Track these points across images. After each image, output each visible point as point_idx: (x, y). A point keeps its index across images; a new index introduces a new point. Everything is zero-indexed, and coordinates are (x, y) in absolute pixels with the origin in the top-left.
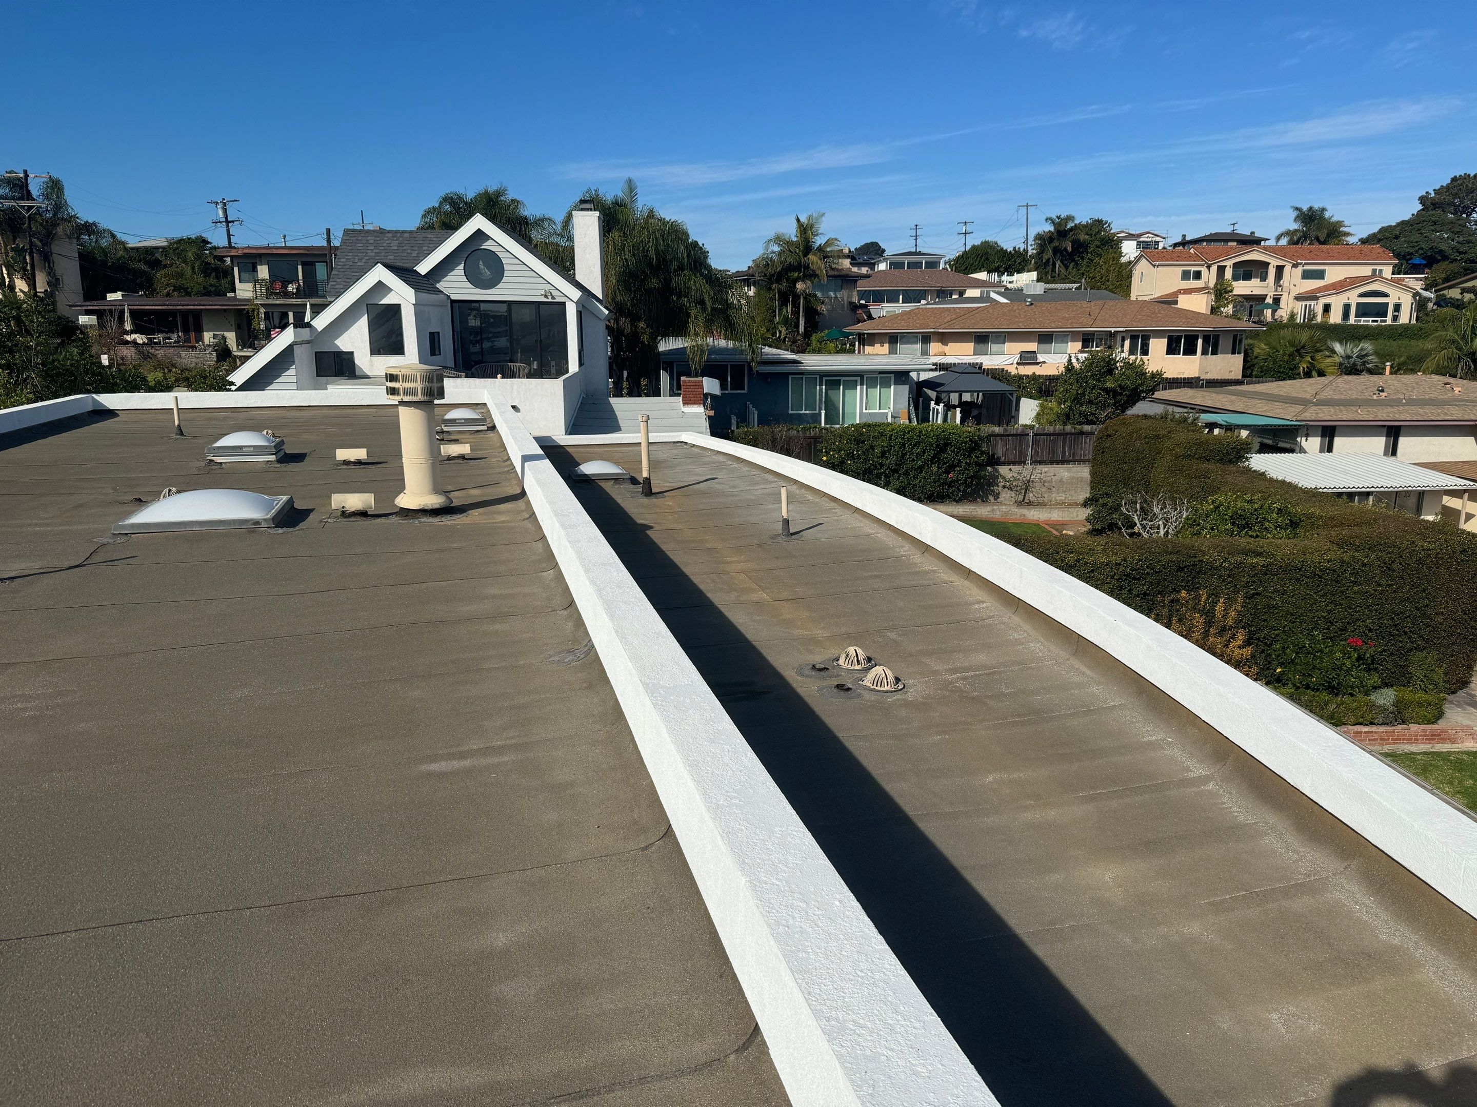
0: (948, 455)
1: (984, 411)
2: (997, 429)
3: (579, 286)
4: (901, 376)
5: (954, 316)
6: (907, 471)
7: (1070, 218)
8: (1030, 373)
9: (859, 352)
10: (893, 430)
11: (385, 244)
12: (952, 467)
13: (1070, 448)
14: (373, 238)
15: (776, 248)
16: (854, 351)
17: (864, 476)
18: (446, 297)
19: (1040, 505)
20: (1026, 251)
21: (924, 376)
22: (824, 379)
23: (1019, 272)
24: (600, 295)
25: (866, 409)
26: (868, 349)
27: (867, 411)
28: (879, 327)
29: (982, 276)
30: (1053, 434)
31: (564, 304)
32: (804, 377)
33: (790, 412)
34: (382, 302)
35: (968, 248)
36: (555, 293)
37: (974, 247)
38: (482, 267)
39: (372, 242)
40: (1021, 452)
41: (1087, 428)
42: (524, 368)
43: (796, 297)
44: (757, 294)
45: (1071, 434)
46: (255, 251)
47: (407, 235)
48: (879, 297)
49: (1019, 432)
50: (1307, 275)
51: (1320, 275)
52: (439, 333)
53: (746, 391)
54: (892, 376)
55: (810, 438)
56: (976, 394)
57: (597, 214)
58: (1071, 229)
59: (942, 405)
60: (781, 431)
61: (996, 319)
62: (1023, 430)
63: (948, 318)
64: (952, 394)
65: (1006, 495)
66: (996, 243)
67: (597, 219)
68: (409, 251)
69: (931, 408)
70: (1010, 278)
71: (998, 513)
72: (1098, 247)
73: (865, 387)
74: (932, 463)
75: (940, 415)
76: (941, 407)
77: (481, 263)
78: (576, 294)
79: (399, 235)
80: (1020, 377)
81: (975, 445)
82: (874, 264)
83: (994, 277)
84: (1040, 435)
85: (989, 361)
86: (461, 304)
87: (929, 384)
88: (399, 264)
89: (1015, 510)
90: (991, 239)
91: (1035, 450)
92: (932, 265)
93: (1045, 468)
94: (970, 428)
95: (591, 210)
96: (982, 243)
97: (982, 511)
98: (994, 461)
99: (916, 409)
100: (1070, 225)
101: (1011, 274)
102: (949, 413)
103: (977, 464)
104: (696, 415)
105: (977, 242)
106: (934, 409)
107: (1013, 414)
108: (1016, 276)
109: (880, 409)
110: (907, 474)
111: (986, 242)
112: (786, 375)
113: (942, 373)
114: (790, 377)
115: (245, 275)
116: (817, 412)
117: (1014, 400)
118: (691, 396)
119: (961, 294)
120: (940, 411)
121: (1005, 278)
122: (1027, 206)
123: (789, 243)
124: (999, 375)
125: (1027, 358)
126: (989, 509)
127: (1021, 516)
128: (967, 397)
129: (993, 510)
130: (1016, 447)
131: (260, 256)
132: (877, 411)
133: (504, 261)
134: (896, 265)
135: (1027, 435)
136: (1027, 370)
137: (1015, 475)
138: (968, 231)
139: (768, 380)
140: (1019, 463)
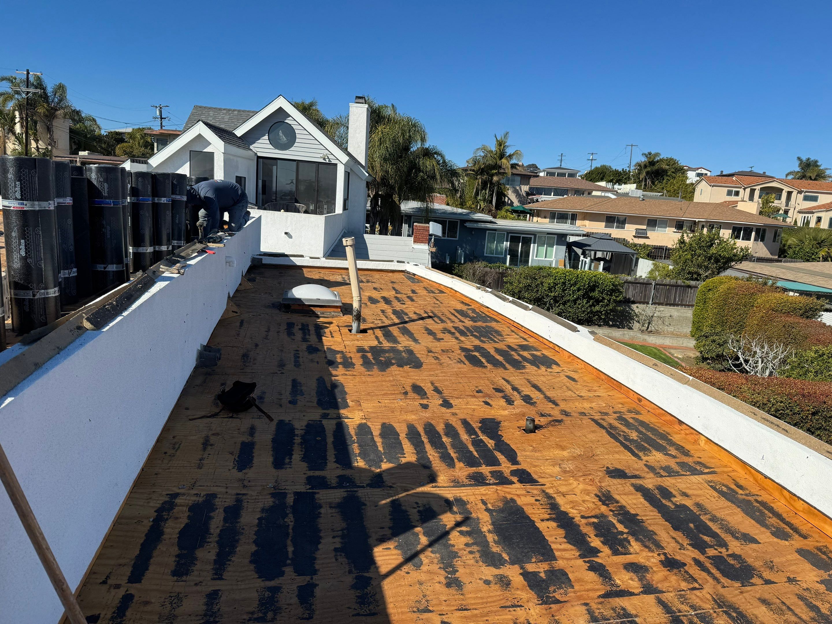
0: (596, 294)
1: (612, 265)
2: (627, 278)
3: (349, 154)
4: (561, 238)
5: (593, 203)
6: (565, 302)
7: (657, 154)
8: (642, 243)
9: (529, 220)
10: (557, 273)
12: (598, 301)
13: (679, 296)
14: (213, 113)
15: (482, 154)
16: (526, 220)
17: (535, 303)
18: (254, 154)
19: (657, 333)
20: (630, 172)
21: (572, 239)
22: (510, 235)
23: (625, 183)
24: (363, 163)
26: (535, 219)
27: (537, 258)
28: (545, 206)
29: (603, 184)
30: (669, 285)
31: (336, 165)
32: (497, 232)
33: (485, 255)
35: (593, 168)
36: (331, 157)
37: (596, 168)
38: (281, 134)
39: (212, 115)
40: (645, 295)
41: (693, 283)
42: (305, 207)
43: (491, 183)
44: (468, 181)
45: (681, 286)
46: (166, 132)
48: (540, 191)
49: (645, 281)
50: (806, 198)
51: (815, 199)
52: (245, 178)
53: (457, 239)
54: (556, 236)
55: (500, 273)
56: (605, 253)
57: (366, 106)
58: (658, 162)
59: (589, 258)
60: (480, 266)
61: (621, 207)
62: (648, 280)
63: (589, 204)
64: (598, 252)
65: (636, 326)
66: (610, 167)
67: (366, 109)
69: (581, 260)
70: (620, 187)
71: (627, 336)
72: (673, 172)
74: (584, 298)
75: (586, 265)
76: (588, 260)
80: (635, 245)
81: (615, 290)
83: (610, 186)
84: (660, 285)
85: (615, 232)
87: (576, 244)
89: (639, 335)
90: (607, 164)
91: (656, 295)
92: (572, 175)
95: (363, 103)
96: (601, 166)
97: (617, 333)
98: (628, 302)
99: (570, 259)
100: (657, 159)
101: (620, 184)
102: (593, 265)
103: (615, 301)
104: (422, 251)
105: (599, 166)
106: (583, 260)
107: (633, 268)
108: (623, 186)
109: (546, 257)
110: (564, 304)
111: (603, 166)
112: (486, 230)
113: (584, 238)
114: (487, 232)
115: (161, 147)
116: (503, 256)
117: (634, 259)
118: (420, 237)
119: (589, 194)
120: (587, 262)
121: (616, 187)
122: (632, 146)
123: (490, 151)
124: (623, 242)
125: (640, 234)
126: (621, 333)
127: (643, 340)
128: (600, 255)
129: (624, 334)
130: (642, 291)
131: (169, 135)
132: (544, 259)
133: (297, 131)
134: (550, 174)
135: (651, 284)
136: (641, 241)
137: (641, 311)
138: (594, 158)
139: (473, 233)
140: (644, 303)
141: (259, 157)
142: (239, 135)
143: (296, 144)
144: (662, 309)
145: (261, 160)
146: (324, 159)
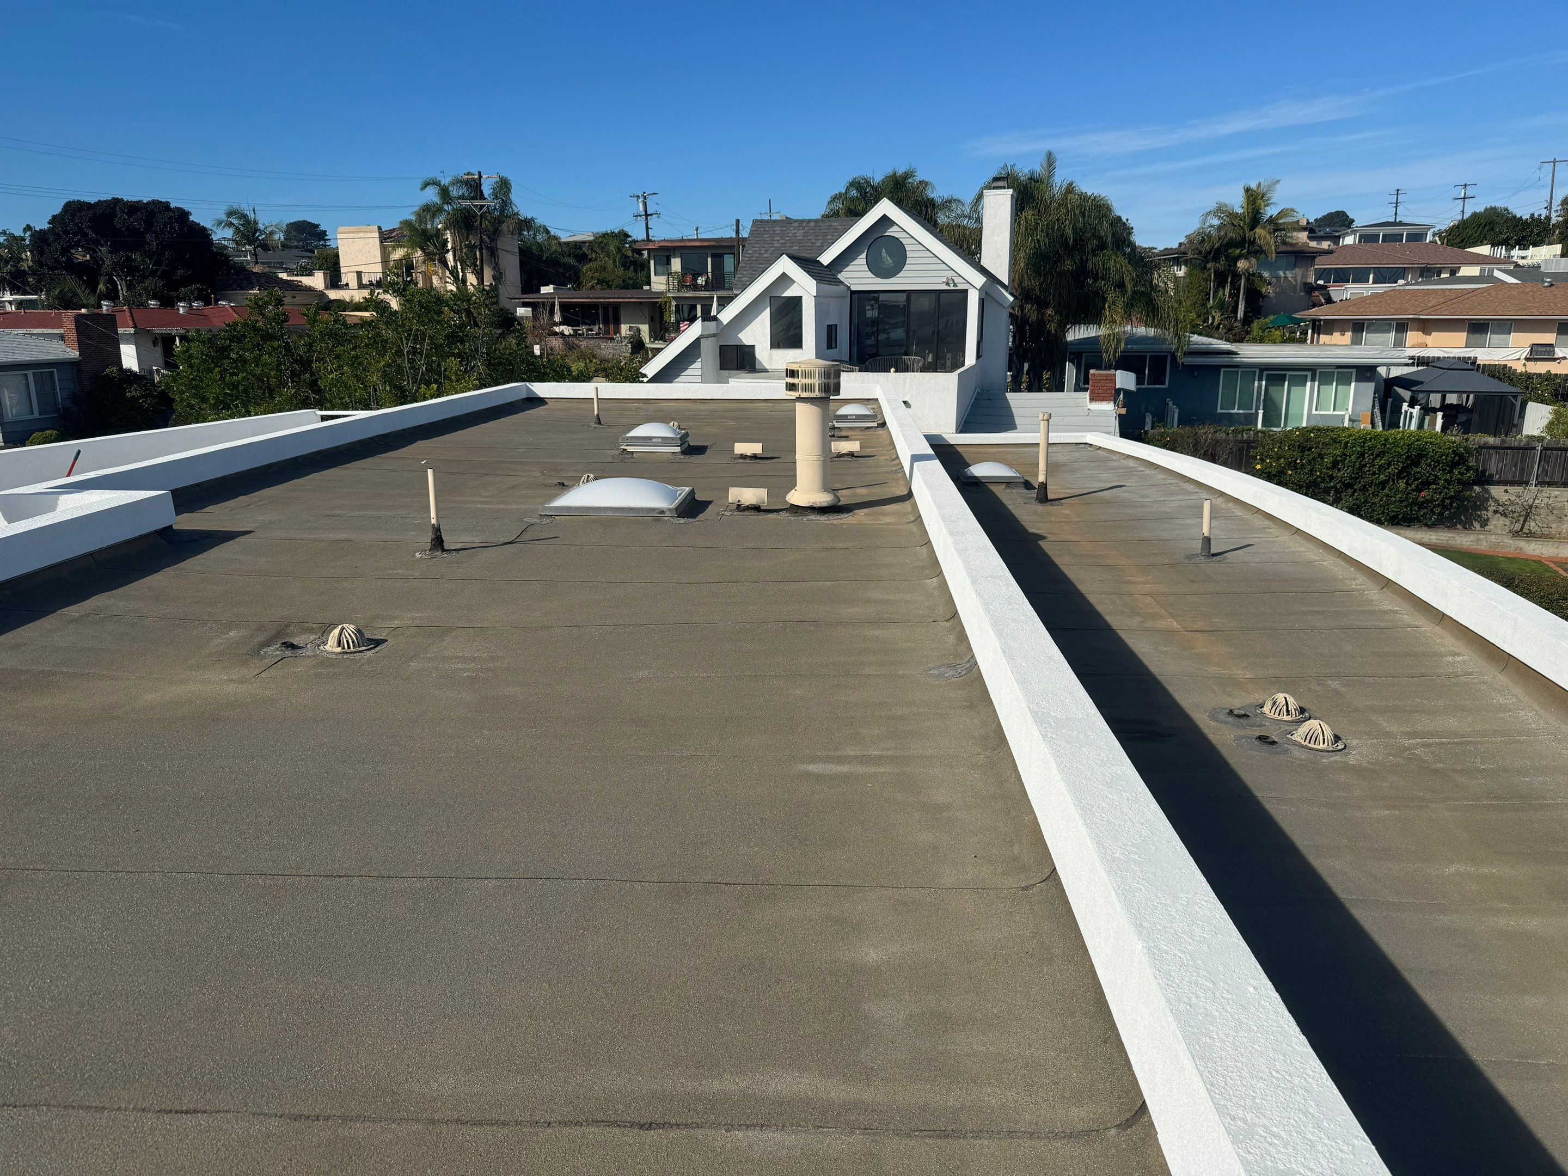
0: (1422, 469)
1: (1475, 417)
2: (1491, 440)
3: (984, 271)
4: (1365, 372)
5: (1442, 300)
6: (1364, 486)
8: (1543, 371)
9: (1312, 342)
10: (1350, 435)
11: (790, 235)
12: (1426, 484)
14: (780, 228)
15: (1216, 222)
16: (1306, 340)
17: (1307, 489)
18: (846, 288)
19: (1545, 537)
20: (1548, 218)
21: (1395, 372)
22: (1265, 373)
23: (1536, 245)
24: (1005, 281)
25: (1316, 410)
26: (1324, 338)
27: (1317, 412)
28: (1341, 312)
29: (1485, 250)
31: (966, 291)
32: (1240, 370)
33: (1219, 411)
34: (784, 295)
35: (1466, 216)
36: (957, 280)
37: (1475, 216)
38: (884, 254)
39: (779, 232)
40: (1522, 470)
42: (919, 361)
43: (1236, 276)
44: (1188, 274)
46: (669, 244)
47: (812, 224)
48: (1342, 276)
49: (1522, 444)
52: (836, 325)
53: (1166, 386)
54: (1354, 371)
55: (1242, 442)
56: (1465, 396)
57: (1010, 191)
59: (1417, 408)
60: (1206, 433)
61: (1500, 304)
62: (1528, 443)
63: (1434, 302)
64: (1432, 395)
65: (1497, 523)
66: (1506, 209)
67: (1009, 198)
68: (813, 241)
69: (1403, 411)
70: (1523, 253)
71: (1485, 544)
73: (1317, 383)
74: (1399, 478)
75: (1414, 420)
76: (1416, 411)
77: (884, 250)
78: (979, 280)
79: (804, 224)
80: (1529, 376)
81: (1459, 459)
82: (1339, 237)
83: (1501, 252)
84: (1552, 449)
85: (1486, 355)
86: (861, 295)
87: (1402, 382)
88: (804, 254)
89: (1509, 541)
90: (1499, 204)
91: (1544, 469)
92: (1417, 237)
93: (1555, 492)
94: (1454, 437)
95: (1004, 188)
96: (1487, 209)
97: (1463, 540)
98: (1484, 479)
99: (1383, 411)
101: (1525, 248)
102: (1427, 419)
103: (1460, 482)
104: (1104, 414)
105: (1480, 209)
106: (1406, 412)
107: (1516, 421)
108: (1532, 250)
109: (1334, 410)
110: (1364, 489)
111: (1491, 208)
112: (1217, 368)
113: (1420, 368)
114: (1222, 370)
115: (660, 268)
116: (1253, 411)
117: (1518, 404)
118: (1100, 391)
119: (1453, 272)
120: (1414, 414)
121: (1516, 252)
122: (1554, 162)
123: (1233, 215)
124: (1499, 372)
125: (1540, 353)
126: (1472, 537)
127: (1516, 549)
128: (1452, 399)
129: (1478, 540)
130: (1516, 463)
131: (674, 248)
132: (1331, 412)
133: (907, 248)
134: (1368, 238)
135: (1534, 448)
136: (1540, 368)
137: (1513, 498)
138: (1468, 194)
139: (1196, 374)
140: (1519, 483)
141: (853, 292)
142: (825, 264)
143: (906, 267)
144: (1557, 493)
145: (856, 296)
146: (948, 284)
